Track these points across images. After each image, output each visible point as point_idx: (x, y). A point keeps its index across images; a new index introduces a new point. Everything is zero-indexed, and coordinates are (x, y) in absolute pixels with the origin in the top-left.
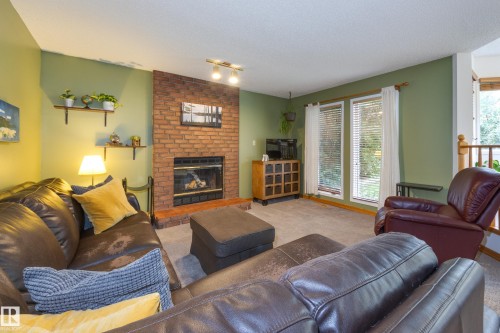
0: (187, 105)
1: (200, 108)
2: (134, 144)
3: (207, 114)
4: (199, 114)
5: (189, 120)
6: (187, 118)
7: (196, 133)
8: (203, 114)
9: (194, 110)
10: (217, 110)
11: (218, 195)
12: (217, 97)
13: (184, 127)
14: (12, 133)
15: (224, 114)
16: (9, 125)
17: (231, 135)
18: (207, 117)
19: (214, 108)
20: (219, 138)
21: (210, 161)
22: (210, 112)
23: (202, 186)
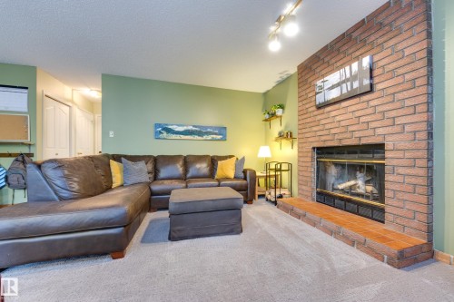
0: (319, 83)
1: (334, 78)
3: (344, 82)
4: (333, 87)
5: (321, 101)
6: (320, 99)
8: (338, 85)
9: (328, 85)
10: (360, 65)
11: (376, 214)
12: (364, 42)
13: (321, 111)
14: (219, 137)
15: (381, 63)
16: (216, 134)
17: (400, 96)
18: (344, 85)
19: (355, 66)
20: (370, 111)
21: (362, 152)
22: (348, 76)
23: (361, 191)
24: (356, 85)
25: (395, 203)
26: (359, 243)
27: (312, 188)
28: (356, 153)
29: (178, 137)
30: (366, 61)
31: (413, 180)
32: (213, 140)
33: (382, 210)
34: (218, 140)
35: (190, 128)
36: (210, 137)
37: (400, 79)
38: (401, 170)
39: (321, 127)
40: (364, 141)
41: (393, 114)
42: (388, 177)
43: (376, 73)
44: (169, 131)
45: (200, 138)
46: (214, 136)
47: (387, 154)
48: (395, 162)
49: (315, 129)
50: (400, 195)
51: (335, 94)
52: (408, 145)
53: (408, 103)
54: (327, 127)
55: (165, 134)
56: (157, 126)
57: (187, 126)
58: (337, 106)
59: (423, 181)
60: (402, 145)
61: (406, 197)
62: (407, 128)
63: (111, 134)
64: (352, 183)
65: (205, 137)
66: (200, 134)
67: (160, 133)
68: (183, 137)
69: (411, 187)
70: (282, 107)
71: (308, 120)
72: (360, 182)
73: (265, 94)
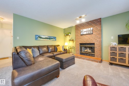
0: (81, 30)
1: (85, 30)
2: (73, 40)
3: (87, 31)
4: (85, 32)
5: (82, 34)
6: (82, 33)
7: (85, 37)
8: (86, 31)
9: (83, 31)
10: (91, 29)
11: (93, 55)
12: (91, 25)
13: (81, 36)
14: (54, 40)
15: (94, 29)
16: (54, 39)
17: (97, 36)
18: (87, 32)
19: (90, 29)
20: (92, 37)
21: (90, 44)
22: (88, 30)
23: (89, 52)
24: (90, 32)
25: (97, 53)
26: (94, 61)
27: (79, 52)
28: (89, 44)
29: (43, 39)
30: (92, 28)
31: (99, 49)
32: (53, 40)
33: (94, 55)
34: (54, 41)
35: (47, 37)
36: (52, 40)
37: (97, 33)
38: (97, 48)
39: (82, 39)
40: (91, 43)
41: (96, 38)
42: (95, 49)
43: (93, 31)
44: (40, 37)
45: (49, 40)
46: (53, 39)
47: (95, 45)
48: (96, 46)
49: (80, 39)
50: (97, 52)
51: (85, 33)
52: (99, 44)
53: (98, 37)
54: (83, 39)
55: (39, 39)
56: (36, 36)
57: (46, 36)
58: (85, 35)
59: (100, 49)
60: (98, 43)
61: (98, 52)
62: (98, 41)
63: (18, 38)
64: (87, 50)
65: (51, 40)
66: (50, 39)
67: (38, 38)
68: (45, 39)
69: (99, 50)
70: (70, 33)
71: (78, 37)
72: (88, 50)
73: (64, 29)
